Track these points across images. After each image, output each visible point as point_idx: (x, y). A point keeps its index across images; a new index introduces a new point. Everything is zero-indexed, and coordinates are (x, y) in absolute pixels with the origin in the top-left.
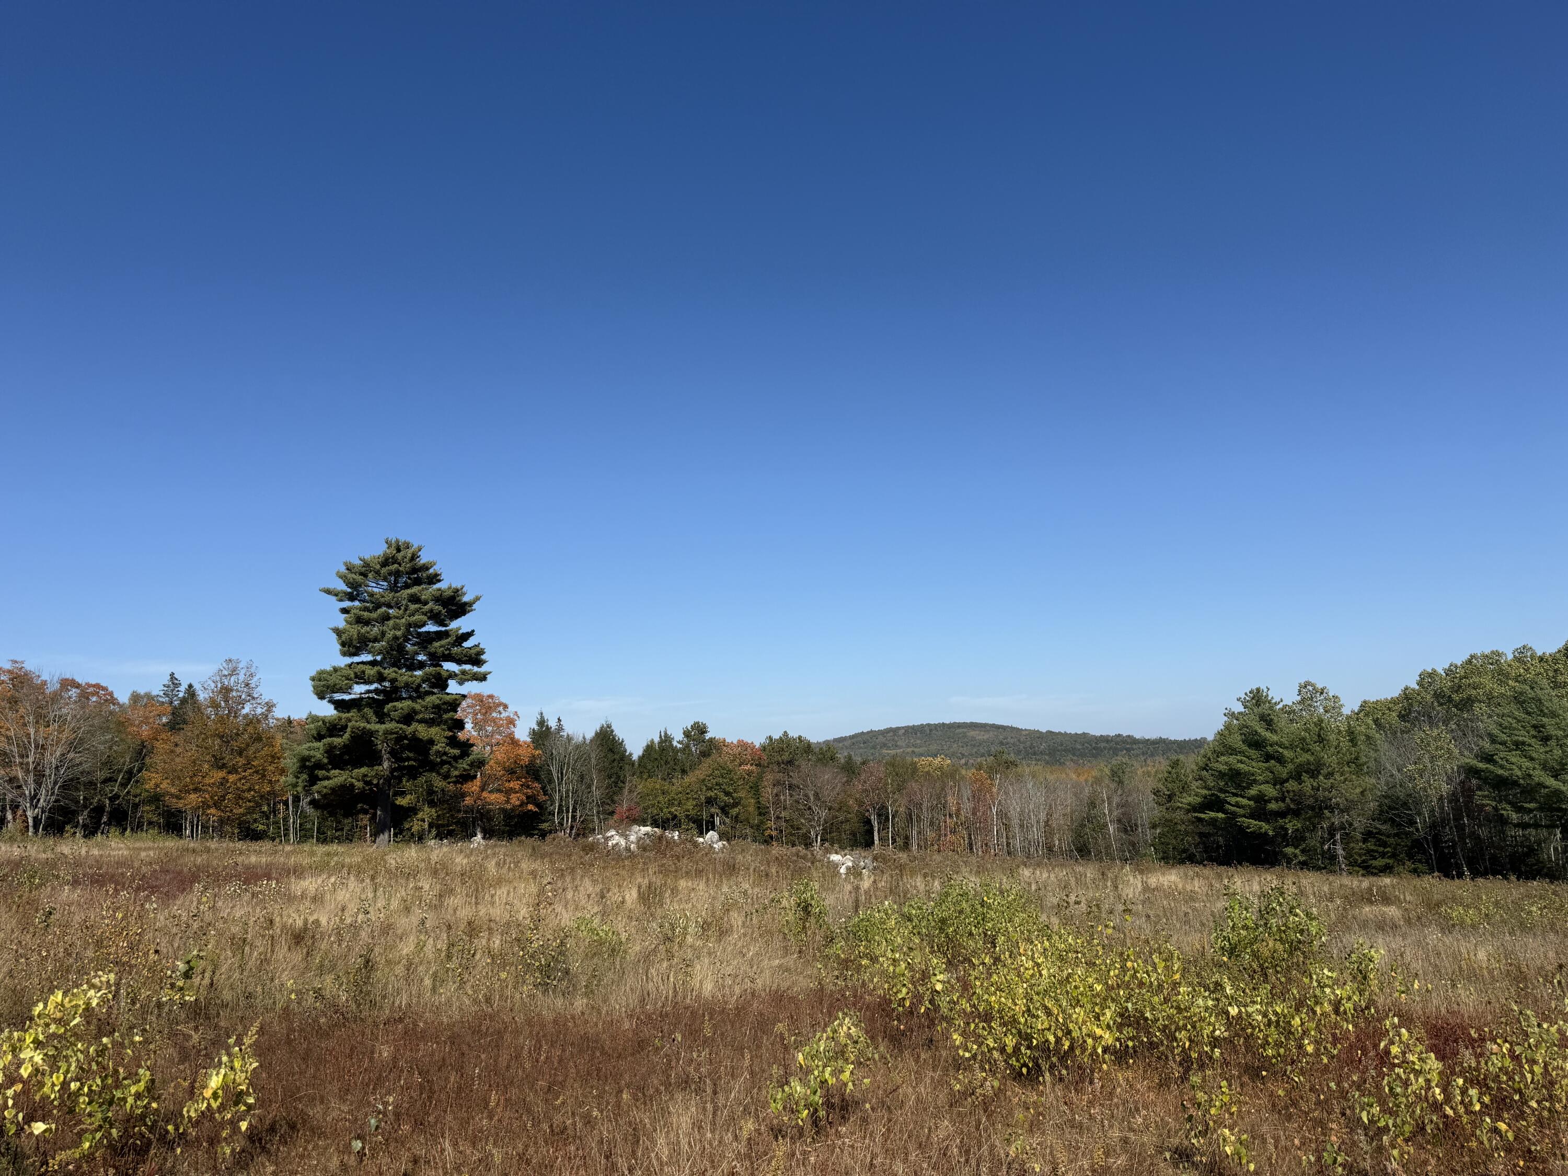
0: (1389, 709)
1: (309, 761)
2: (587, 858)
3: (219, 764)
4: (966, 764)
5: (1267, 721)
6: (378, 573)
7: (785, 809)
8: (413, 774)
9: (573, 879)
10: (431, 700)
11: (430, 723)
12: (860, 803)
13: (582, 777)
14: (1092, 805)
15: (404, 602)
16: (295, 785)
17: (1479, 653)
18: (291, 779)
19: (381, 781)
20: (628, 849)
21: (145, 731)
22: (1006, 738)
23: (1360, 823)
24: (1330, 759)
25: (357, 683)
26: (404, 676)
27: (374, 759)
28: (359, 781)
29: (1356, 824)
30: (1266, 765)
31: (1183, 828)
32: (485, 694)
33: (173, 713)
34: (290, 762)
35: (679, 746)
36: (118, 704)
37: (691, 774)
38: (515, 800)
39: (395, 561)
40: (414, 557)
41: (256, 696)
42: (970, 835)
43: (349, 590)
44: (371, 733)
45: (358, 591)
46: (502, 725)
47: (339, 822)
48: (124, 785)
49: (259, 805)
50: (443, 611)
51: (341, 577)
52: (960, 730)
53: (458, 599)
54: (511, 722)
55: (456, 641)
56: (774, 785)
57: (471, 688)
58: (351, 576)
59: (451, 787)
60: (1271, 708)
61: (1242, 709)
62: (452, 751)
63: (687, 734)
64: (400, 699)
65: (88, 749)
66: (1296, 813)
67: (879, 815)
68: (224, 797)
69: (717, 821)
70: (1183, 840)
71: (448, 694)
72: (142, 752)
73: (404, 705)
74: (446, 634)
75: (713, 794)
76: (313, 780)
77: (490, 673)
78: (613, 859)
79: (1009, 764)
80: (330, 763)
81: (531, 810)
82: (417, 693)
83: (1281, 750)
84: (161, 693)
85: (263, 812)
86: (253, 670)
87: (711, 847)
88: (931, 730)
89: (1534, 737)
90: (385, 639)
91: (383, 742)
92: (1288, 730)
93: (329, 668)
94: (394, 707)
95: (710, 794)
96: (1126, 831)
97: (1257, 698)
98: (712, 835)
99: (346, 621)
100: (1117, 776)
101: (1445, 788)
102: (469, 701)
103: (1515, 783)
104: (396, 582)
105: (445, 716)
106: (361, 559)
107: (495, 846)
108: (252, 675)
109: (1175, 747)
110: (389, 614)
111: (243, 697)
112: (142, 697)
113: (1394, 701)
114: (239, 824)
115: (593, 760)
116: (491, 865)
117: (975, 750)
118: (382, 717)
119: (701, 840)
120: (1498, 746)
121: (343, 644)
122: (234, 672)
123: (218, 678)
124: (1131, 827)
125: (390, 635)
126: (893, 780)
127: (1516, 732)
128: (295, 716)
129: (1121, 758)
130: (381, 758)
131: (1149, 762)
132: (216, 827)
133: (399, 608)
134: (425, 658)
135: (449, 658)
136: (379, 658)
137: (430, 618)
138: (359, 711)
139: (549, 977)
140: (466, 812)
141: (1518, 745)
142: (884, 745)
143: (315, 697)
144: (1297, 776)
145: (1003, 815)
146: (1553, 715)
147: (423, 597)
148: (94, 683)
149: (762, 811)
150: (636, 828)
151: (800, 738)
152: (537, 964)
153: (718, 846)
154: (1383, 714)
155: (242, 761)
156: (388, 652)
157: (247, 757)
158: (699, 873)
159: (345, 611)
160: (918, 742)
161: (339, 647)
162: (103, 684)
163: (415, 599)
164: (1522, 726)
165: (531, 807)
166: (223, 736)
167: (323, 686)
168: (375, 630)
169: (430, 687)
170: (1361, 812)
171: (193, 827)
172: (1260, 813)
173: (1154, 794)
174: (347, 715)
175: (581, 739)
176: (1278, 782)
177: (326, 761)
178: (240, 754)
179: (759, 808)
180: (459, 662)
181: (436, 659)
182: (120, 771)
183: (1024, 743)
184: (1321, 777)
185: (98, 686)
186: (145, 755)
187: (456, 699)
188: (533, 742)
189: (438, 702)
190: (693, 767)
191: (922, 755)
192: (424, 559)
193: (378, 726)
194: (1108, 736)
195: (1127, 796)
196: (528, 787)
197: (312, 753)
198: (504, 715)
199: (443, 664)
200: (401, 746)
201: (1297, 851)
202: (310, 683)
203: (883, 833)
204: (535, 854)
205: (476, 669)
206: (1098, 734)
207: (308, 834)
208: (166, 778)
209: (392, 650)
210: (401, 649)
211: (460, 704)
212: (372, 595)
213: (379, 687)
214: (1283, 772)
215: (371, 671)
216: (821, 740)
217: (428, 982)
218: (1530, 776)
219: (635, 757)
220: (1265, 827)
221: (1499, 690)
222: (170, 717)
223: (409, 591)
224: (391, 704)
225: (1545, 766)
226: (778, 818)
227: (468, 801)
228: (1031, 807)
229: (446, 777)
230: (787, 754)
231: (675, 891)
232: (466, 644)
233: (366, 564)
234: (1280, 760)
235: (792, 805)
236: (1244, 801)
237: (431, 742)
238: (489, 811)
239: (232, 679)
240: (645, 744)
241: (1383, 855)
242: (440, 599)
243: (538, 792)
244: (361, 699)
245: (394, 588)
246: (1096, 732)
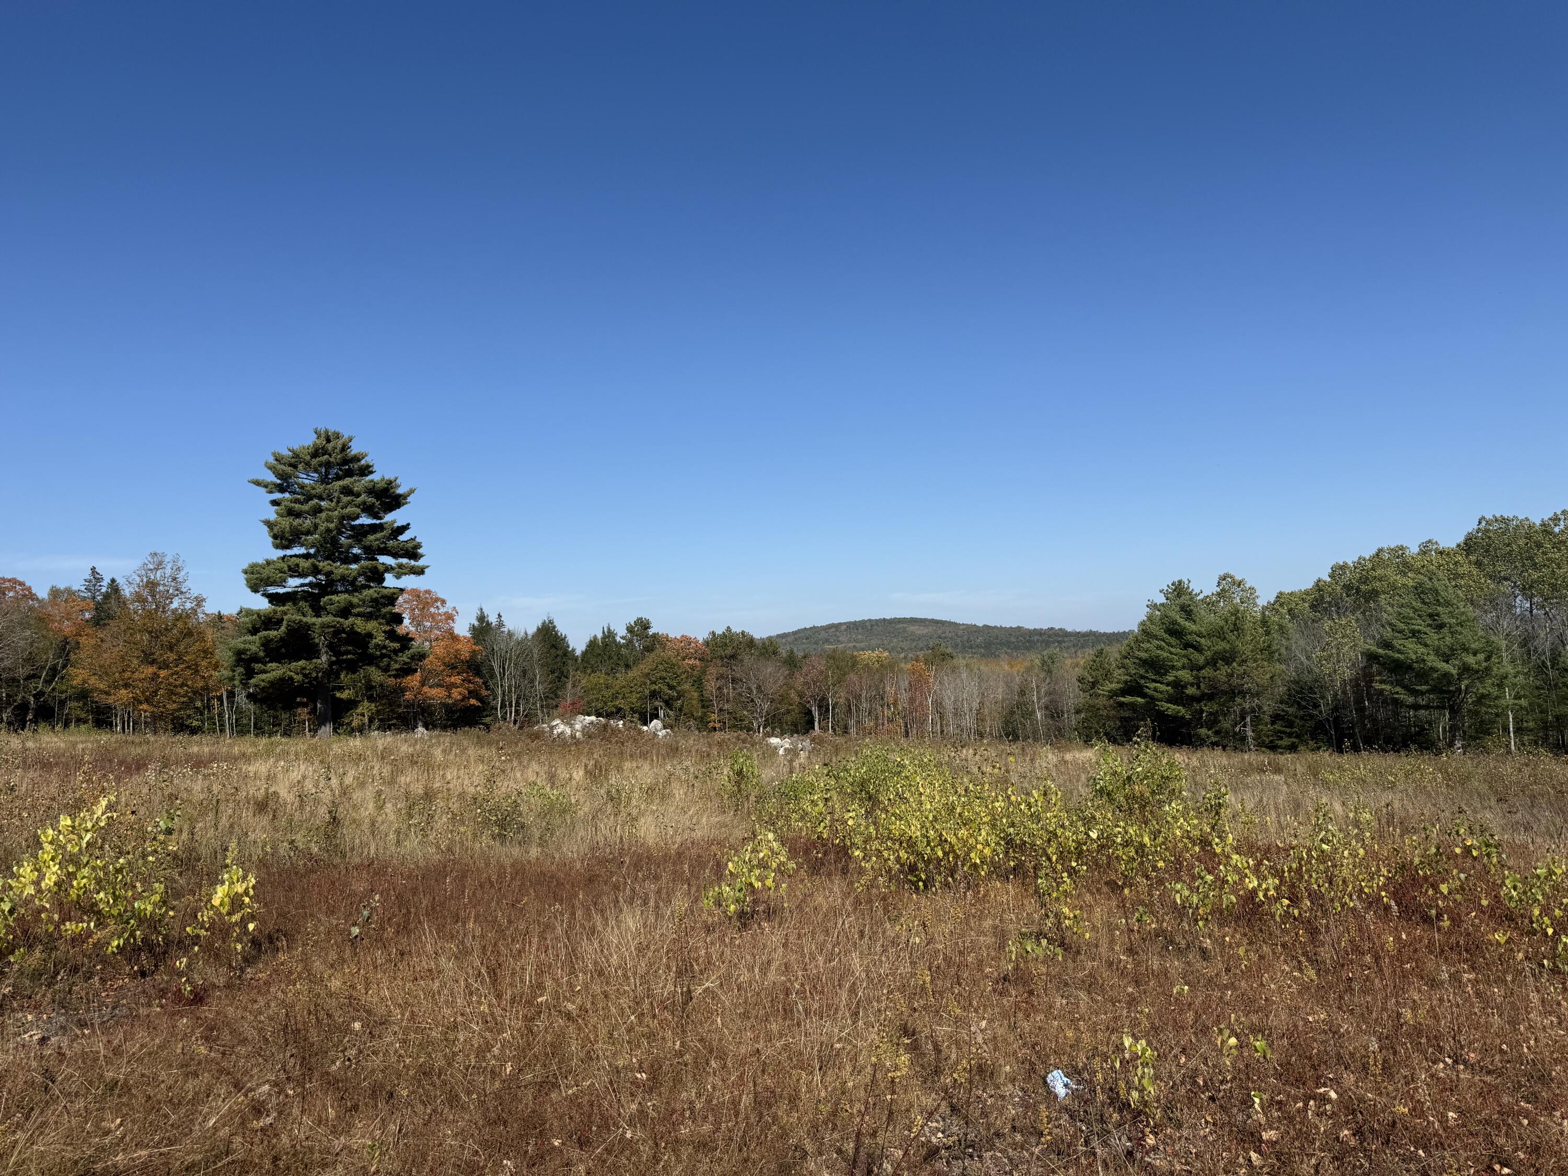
0: (1303, 599)
1: (244, 654)
2: (533, 745)
3: (148, 659)
4: (905, 658)
5: (1187, 612)
6: (308, 464)
7: (728, 701)
8: (352, 667)
9: (520, 763)
10: (367, 593)
11: (368, 617)
12: (801, 696)
13: (524, 672)
14: (1022, 693)
15: (336, 494)
16: (232, 679)
17: (1385, 546)
18: (227, 673)
19: (320, 675)
20: (573, 737)
21: (67, 628)
22: (945, 633)
23: (1268, 706)
24: (1245, 647)
25: (291, 576)
26: (339, 569)
27: (311, 652)
28: (297, 674)
29: (1265, 709)
30: (1184, 652)
31: (1105, 713)
32: (422, 590)
33: (97, 609)
34: (224, 656)
35: (623, 641)
36: (38, 599)
37: (635, 669)
38: (456, 694)
39: (325, 452)
40: (344, 448)
41: (184, 590)
42: (906, 724)
43: (279, 481)
44: (308, 627)
45: (288, 483)
46: (441, 621)
47: (276, 717)
48: (48, 682)
49: (192, 700)
50: (377, 503)
51: (270, 468)
52: (901, 625)
53: (392, 491)
54: (450, 617)
55: (391, 534)
56: (717, 679)
57: (409, 582)
58: (281, 467)
59: (391, 681)
60: (1191, 599)
61: (1163, 600)
62: (391, 644)
63: (630, 629)
64: (336, 592)
65: (9, 645)
66: (1210, 697)
67: (820, 707)
68: (156, 692)
69: (661, 713)
70: (1104, 724)
71: (386, 588)
72: (66, 648)
73: (341, 599)
74: (381, 527)
75: (657, 687)
76: (250, 673)
77: (427, 567)
78: (559, 746)
79: (946, 657)
80: (266, 656)
81: (474, 705)
82: (352, 586)
83: (1198, 639)
84: (83, 588)
85: (197, 708)
86: (179, 564)
87: (655, 735)
88: (872, 626)
89: (1429, 625)
90: (318, 531)
91: (320, 636)
92: (1207, 619)
93: (261, 561)
94: (331, 600)
95: (653, 687)
96: (1052, 717)
97: (1179, 590)
98: (656, 724)
99: (277, 513)
100: (1048, 667)
101: (1348, 674)
102: (405, 596)
103: (1410, 668)
104: (327, 473)
105: (384, 610)
106: (290, 450)
107: (440, 736)
108: (179, 569)
109: (1104, 639)
110: (320, 506)
111: (171, 591)
112: (63, 592)
113: (1307, 593)
114: (172, 720)
115: (535, 656)
116: (438, 753)
117: (914, 644)
118: (318, 610)
119: (645, 728)
120: (1397, 634)
121: (275, 537)
122: (159, 566)
123: (143, 572)
124: (1058, 713)
125: (322, 527)
126: (833, 673)
127: (1413, 621)
128: (225, 612)
129: (1054, 650)
130: (319, 651)
131: (1079, 653)
132: (150, 723)
133: (331, 501)
134: (359, 551)
135: (385, 551)
136: (312, 551)
137: (363, 511)
138: (295, 604)
139: (505, 830)
140: (406, 707)
141: (1414, 633)
142: (827, 641)
143: (249, 590)
144: (1212, 663)
145: (938, 704)
146: (1448, 603)
147: (356, 489)
148: (9, 577)
149: (705, 704)
150: (581, 717)
151: (743, 633)
152: (494, 818)
153: (661, 734)
154: (1297, 604)
155: (172, 656)
156: (321, 545)
157: (177, 652)
158: (644, 756)
159: (275, 503)
160: (860, 637)
161: (271, 540)
162: (20, 579)
163: (347, 491)
164: (1419, 616)
165: (473, 701)
166: (152, 632)
167: (257, 579)
168: (308, 523)
169: (366, 581)
170: (1271, 696)
171: (123, 723)
172: (1178, 697)
173: (1079, 681)
174: (282, 608)
175: (522, 634)
176: (1194, 667)
177: (262, 654)
178: (171, 649)
179: (702, 701)
180: (395, 555)
181: (371, 552)
182: (43, 668)
183: (962, 637)
184: (1235, 664)
185: (14, 581)
186: (69, 652)
187: (394, 593)
188: (473, 638)
189: (376, 595)
190: (636, 662)
191: (863, 650)
192: (355, 450)
193: (314, 620)
194: (1042, 629)
195: (1055, 684)
196: (470, 682)
197: (247, 646)
198: (442, 610)
199: (378, 557)
200: (339, 640)
201: (1210, 732)
202: (243, 576)
203: (823, 723)
204: (480, 743)
205: (413, 563)
206: (1032, 627)
207: (245, 729)
208: (94, 674)
209: (326, 543)
210: (335, 542)
211: (397, 598)
212: (302, 487)
213: (314, 580)
214: (1201, 660)
215: (305, 564)
216: (765, 636)
217: (392, 836)
218: (1424, 660)
219: (578, 653)
220: (1182, 710)
221: (1400, 580)
222: (94, 613)
223: (341, 483)
224: (326, 598)
225: (1437, 652)
226: (721, 710)
227: (408, 696)
228: (965, 696)
229: (386, 670)
230: (730, 648)
231: (619, 769)
232: (401, 538)
233: (296, 455)
234: (1198, 648)
235: (734, 698)
236: (1162, 687)
237: (370, 636)
238: (430, 706)
239: (159, 573)
240: (588, 640)
241: (1290, 735)
242: (371, 490)
243: (480, 687)
244: (295, 593)
245: (324, 480)
246: (1030, 625)
